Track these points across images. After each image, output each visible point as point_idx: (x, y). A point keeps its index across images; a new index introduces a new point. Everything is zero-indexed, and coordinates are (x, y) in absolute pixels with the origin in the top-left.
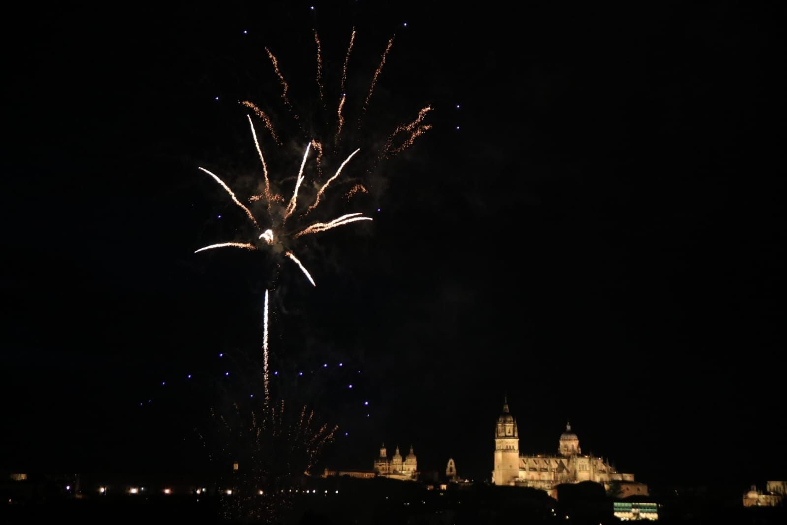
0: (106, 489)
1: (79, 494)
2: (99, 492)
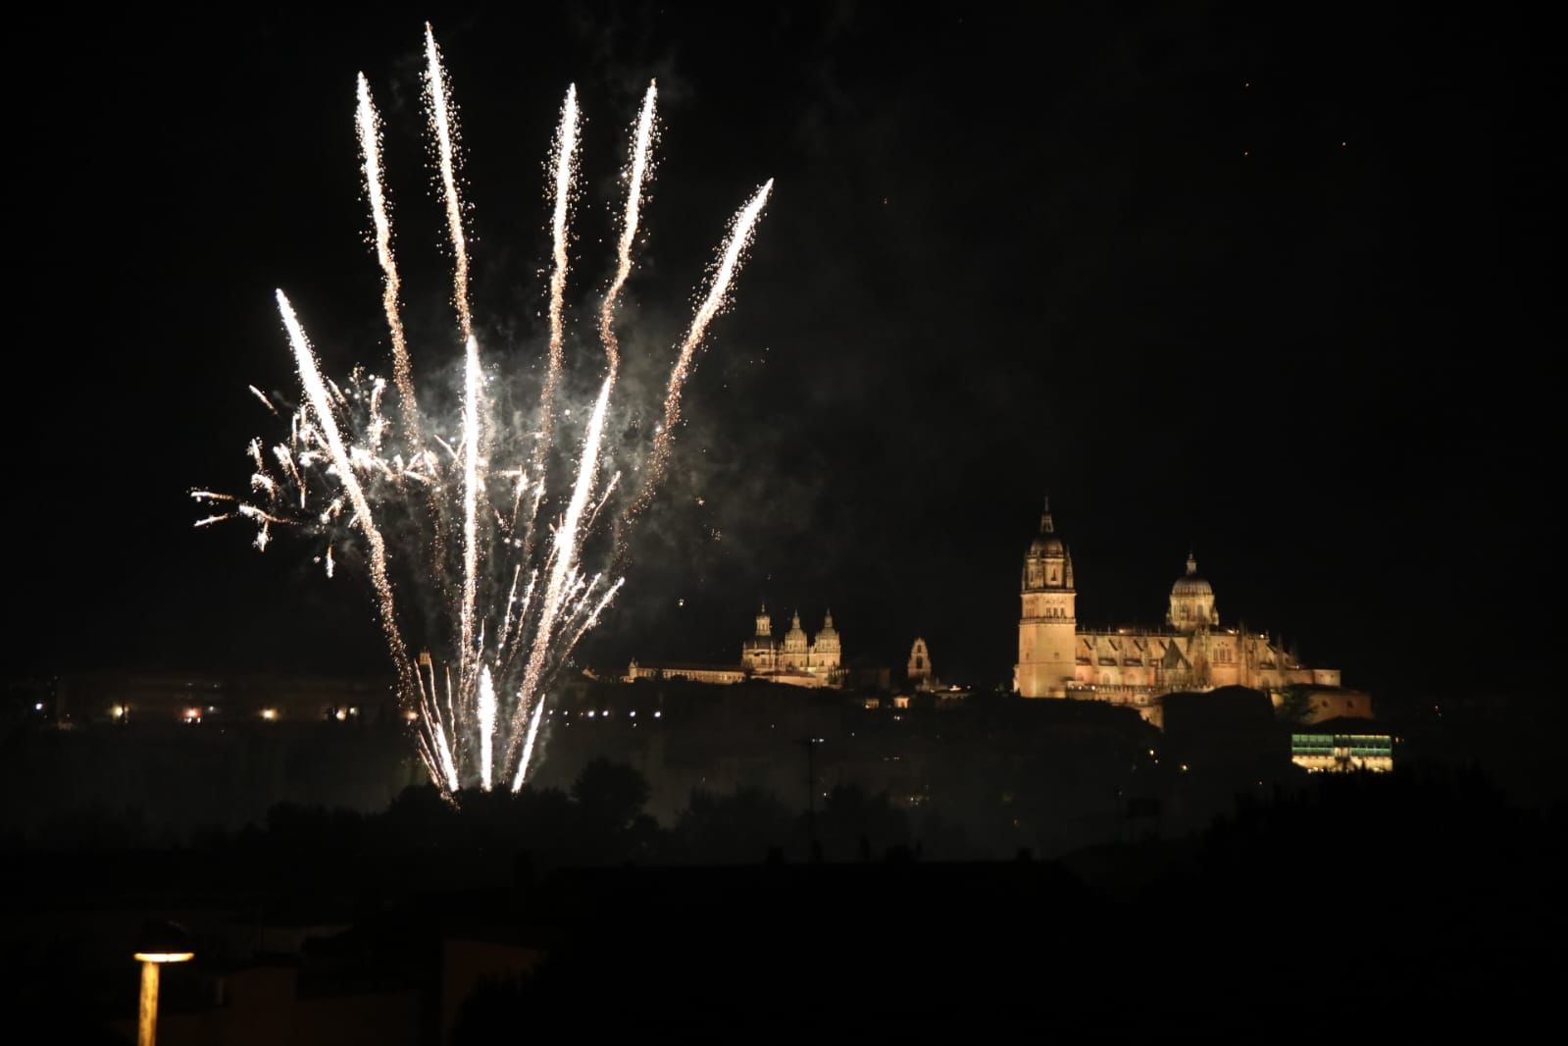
0: (126, 709)
1: (66, 720)
2: (111, 717)
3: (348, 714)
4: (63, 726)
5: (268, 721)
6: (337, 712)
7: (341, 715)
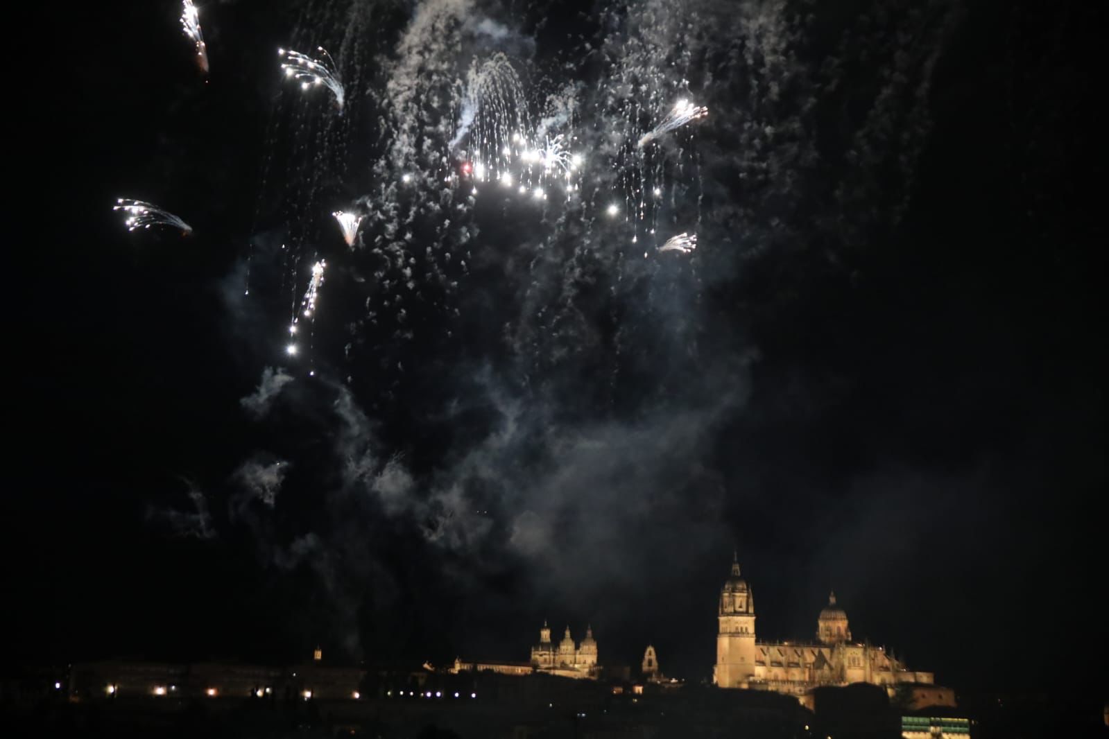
0: (116, 688)
1: (75, 695)
2: (105, 693)
3: (265, 693)
4: (73, 699)
5: (211, 697)
6: (257, 690)
7: (260, 693)
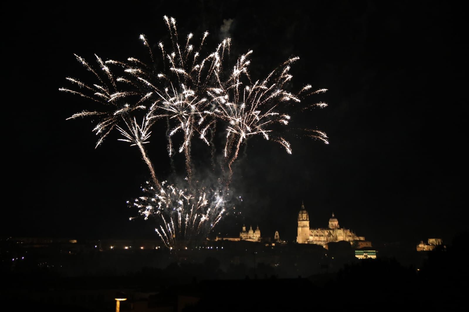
0: (113, 247)
2: (110, 248)
3: (158, 248)
4: (101, 250)
5: (142, 249)
7: (157, 248)
